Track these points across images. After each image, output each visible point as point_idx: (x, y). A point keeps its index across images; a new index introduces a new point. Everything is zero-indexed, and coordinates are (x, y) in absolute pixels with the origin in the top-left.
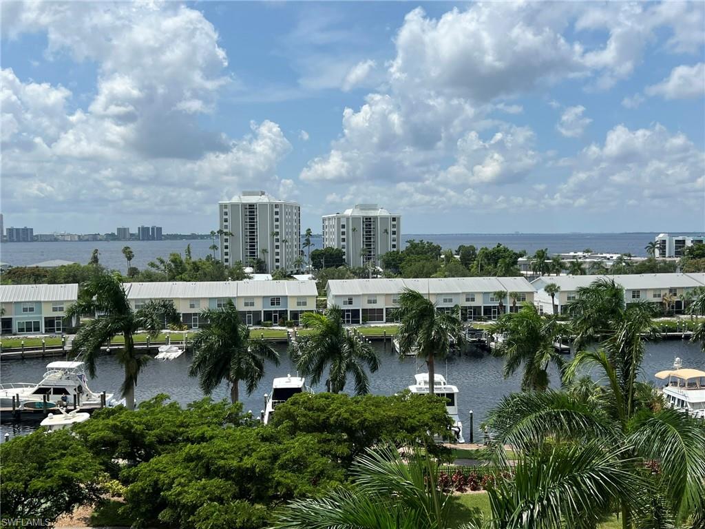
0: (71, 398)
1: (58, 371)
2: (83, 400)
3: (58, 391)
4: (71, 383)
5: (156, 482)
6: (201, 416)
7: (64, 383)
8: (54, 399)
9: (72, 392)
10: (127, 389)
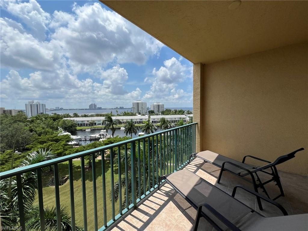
0: (105, 136)
1: (103, 132)
2: (107, 136)
3: (103, 135)
4: (105, 134)
5: (115, 150)
6: (124, 139)
7: (104, 134)
8: (102, 136)
9: (105, 135)
10: (113, 135)
